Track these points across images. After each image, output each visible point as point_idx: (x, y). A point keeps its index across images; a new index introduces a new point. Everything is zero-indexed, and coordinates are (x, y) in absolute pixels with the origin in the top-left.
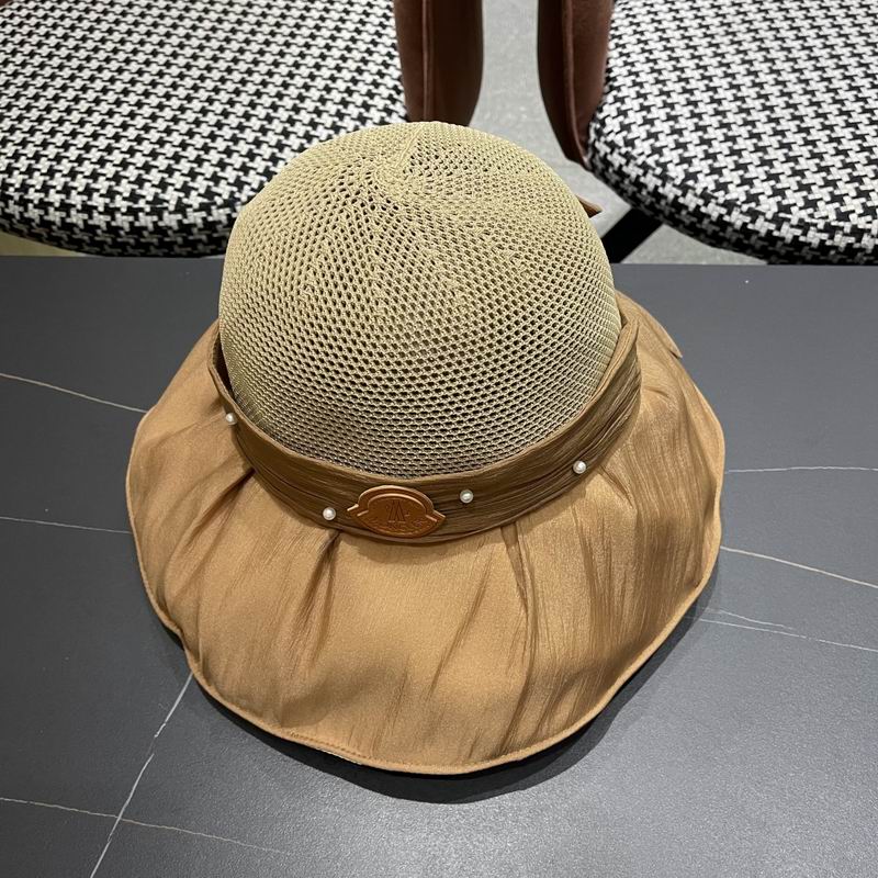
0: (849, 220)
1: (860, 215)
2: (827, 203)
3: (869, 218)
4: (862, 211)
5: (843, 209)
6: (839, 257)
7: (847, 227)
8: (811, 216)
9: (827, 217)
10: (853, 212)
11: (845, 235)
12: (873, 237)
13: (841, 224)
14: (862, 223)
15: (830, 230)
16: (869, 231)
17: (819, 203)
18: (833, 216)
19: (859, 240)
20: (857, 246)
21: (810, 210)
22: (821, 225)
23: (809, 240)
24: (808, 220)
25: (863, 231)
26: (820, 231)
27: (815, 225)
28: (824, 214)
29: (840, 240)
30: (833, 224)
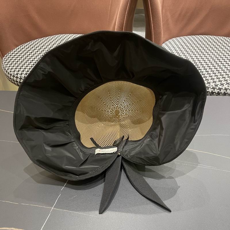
0: (217, 86)
1: (220, 85)
2: (212, 83)
3: (222, 86)
4: (220, 84)
5: (216, 84)
6: (216, 95)
7: (218, 88)
8: (209, 85)
9: (213, 86)
10: (218, 85)
11: (217, 89)
12: (223, 90)
13: (216, 87)
14: (221, 87)
15: (214, 88)
16: (222, 89)
17: (211, 83)
18: (214, 85)
19: (220, 91)
20: (220, 92)
21: (209, 84)
22: (211, 87)
23: (209, 91)
24: (208, 86)
25: (221, 89)
26: (211, 89)
27: (210, 87)
28: (212, 85)
29: (216, 91)
30: (214, 87)
